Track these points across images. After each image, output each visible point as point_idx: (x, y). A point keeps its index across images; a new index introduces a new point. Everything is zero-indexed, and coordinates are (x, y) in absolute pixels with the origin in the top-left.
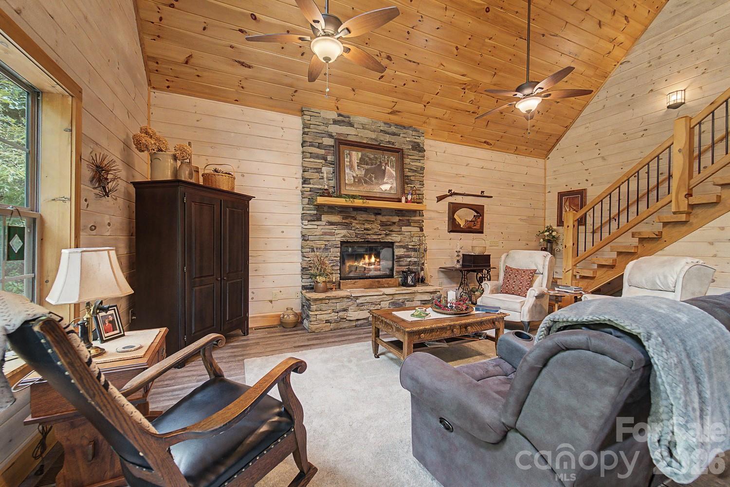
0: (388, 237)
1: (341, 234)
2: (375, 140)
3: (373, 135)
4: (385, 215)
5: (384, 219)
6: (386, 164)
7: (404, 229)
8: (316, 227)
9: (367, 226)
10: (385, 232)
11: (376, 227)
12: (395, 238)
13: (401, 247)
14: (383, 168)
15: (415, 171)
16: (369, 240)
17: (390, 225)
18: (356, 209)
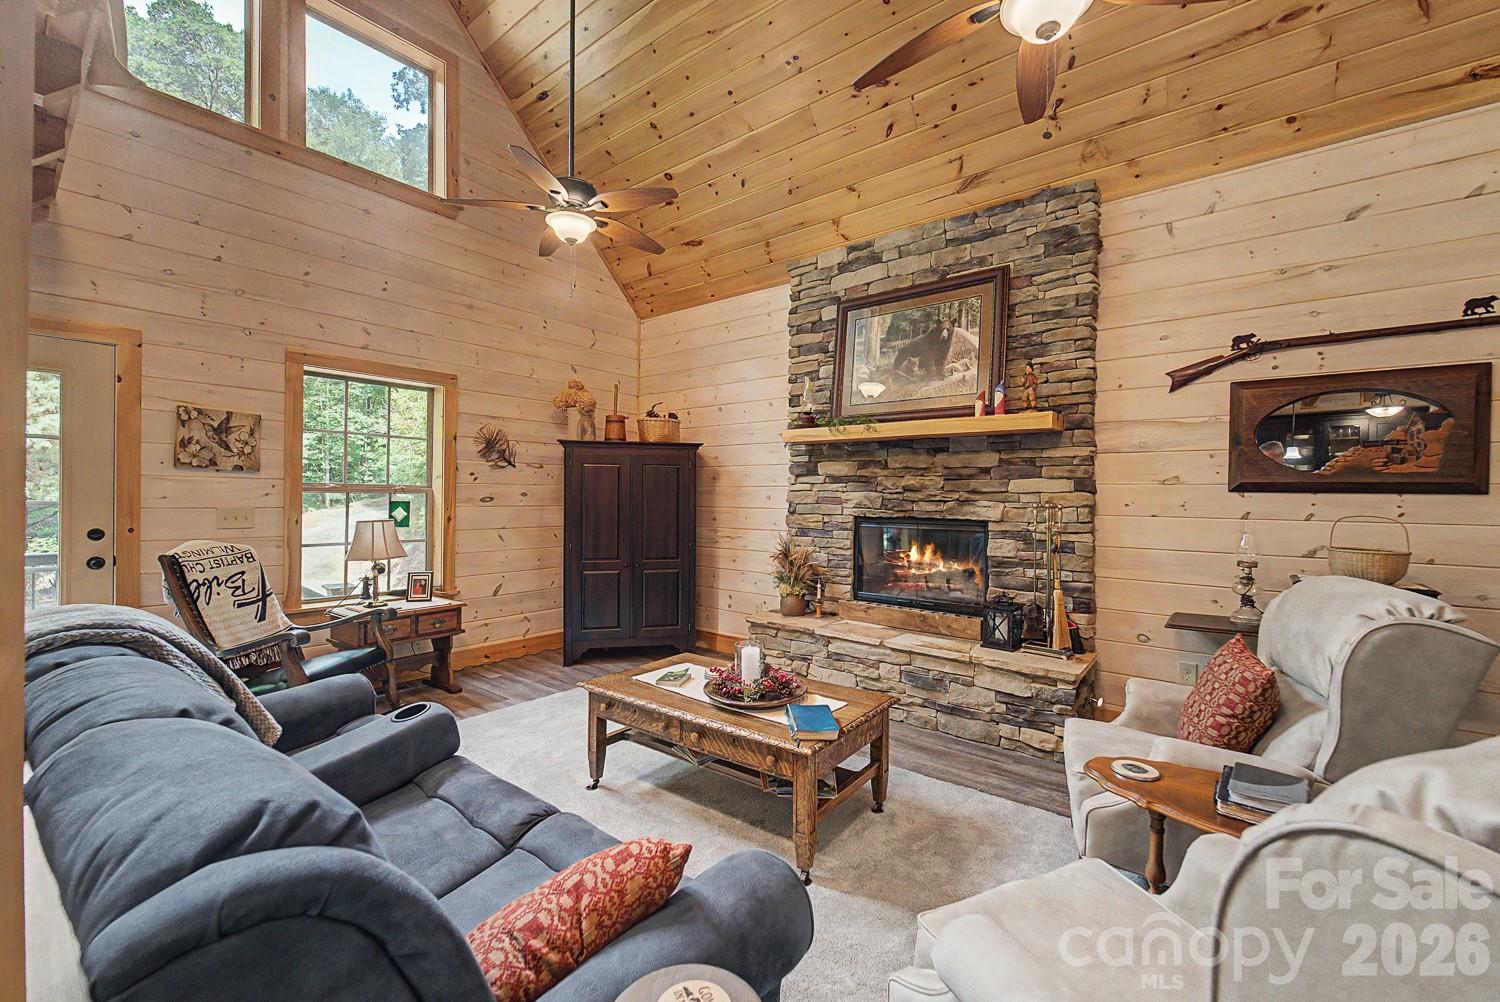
0: (966, 508)
1: (854, 500)
2: (933, 271)
3: (927, 261)
4: (957, 453)
5: (955, 461)
6: (953, 323)
7: (1015, 485)
8: (808, 487)
9: (910, 481)
10: (956, 496)
11: (934, 482)
12: (986, 510)
13: (1004, 534)
14: (945, 333)
15: (1058, 314)
16: (915, 515)
17: (971, 477)
18: (887, 444)
